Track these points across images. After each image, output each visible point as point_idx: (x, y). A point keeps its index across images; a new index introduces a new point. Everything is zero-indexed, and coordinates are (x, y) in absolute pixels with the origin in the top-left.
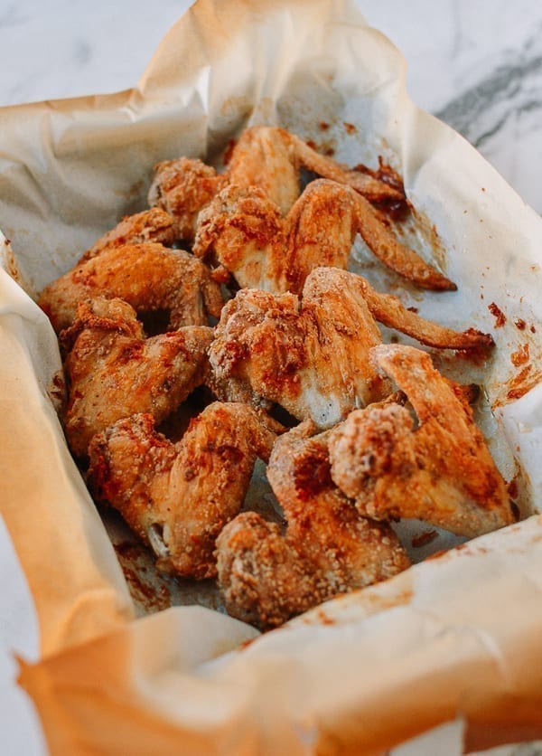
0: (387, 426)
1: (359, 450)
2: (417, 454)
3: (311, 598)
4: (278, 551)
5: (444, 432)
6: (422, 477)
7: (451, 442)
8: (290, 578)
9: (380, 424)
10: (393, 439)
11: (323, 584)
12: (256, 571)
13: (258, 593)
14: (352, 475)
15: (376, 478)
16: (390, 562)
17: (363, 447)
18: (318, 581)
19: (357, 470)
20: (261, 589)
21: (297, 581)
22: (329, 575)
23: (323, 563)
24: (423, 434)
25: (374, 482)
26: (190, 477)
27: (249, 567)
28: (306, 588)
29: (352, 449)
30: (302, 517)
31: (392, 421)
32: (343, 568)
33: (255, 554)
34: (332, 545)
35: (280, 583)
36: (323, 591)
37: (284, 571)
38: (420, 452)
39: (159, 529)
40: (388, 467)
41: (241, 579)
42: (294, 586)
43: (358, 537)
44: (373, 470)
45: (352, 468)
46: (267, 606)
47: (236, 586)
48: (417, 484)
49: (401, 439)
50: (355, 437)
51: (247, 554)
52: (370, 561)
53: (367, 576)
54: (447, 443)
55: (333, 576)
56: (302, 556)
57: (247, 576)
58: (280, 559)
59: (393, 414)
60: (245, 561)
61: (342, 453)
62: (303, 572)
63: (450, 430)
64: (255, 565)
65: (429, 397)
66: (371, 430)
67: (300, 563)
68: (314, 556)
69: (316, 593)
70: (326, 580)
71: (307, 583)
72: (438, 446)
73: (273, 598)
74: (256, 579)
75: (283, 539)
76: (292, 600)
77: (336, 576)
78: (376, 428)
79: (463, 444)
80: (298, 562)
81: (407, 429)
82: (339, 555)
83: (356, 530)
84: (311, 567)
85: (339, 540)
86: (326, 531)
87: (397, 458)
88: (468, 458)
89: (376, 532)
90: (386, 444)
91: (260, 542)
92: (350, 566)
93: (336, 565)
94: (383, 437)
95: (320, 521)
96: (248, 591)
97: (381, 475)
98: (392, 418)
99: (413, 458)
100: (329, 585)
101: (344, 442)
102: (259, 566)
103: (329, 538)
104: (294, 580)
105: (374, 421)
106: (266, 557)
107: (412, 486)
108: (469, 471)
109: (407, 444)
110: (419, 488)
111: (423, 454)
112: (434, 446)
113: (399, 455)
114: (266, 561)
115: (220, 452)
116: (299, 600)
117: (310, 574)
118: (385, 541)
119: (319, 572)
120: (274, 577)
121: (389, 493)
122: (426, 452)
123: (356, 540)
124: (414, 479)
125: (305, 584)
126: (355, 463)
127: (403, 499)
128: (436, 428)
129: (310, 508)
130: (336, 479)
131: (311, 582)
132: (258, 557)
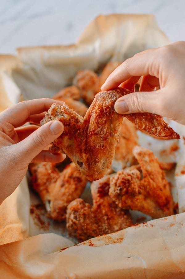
0: (129, 178)
1: (118, 185)
2: (139, 189)
3: (95, 232)
4: (87, 214)
5: (151, 181)
6: (141, 197)
7: (153, 185)
8: (89, 224)
9: (127, 177)
10: (130, 182)
11: (101, 228)
12: (78, 219)
13: (77, 227)
14: (114, 193)
15: (122, 196)
16: (125, 224)
17: (119, 184)
18: (99, 226)
19: (116, 192)
20: (79, 226)
21: (91, 225)
22: (103, 225)
23: (102, 220)
24: (143, 182)
25: (122, 197)
26: (62, 186)
27: (76, 218)
28: (94, 228)
29: (116, 184)
30: (98, 203)
31: (131, 176)
32: (109, 223)
33: (78, 213)
34: (106, 215)
35: (85, 224)
36: (100, 230)
37: (88, 221)
38: (140, 188)
39: (49, 202)
40: (127, 192)
41: (72, 221)
42: (90, 226)
43: (116, 213)
44: (120, 193)
45: (114, 191)
46: (80, 232)
47: (71, 223)
48: (137, 199)
49: (134, 183)
50: (117, 180)
51: (76, 213)
52: (118, 223)
53: (116, 228)
54: (152, 186)
55: (105, 226)
56: (95, 217)
57: (74, 220)
58: (87, 216)
59: (133, 174)
60: (75, 215)
61: (113, 185)
62: (94, 222)
63: (154, 181)
64: (78, 217)
65: (149, 168)
66: (123, 179)
67: (94, 219)
68: (99, 217)
69: (98, 231)
70: (102, 226)
71: (95, 226)
72: (148, 187)
73: (82, 230)
74: (77, 222)
75: (89, 210)
76: (89, 231)
77: (105, 225)
78: (125, 178)
79: (158, 187)
80: (93, 219)
81: (137, 179)
82: (108, 219)
83: (116, 211)
84: (98, 221)
85: (109, 214)
86: (105, 210)
87: (131, 190)
88: (159, 192)
89: (123, 213)
90: (127, 185)
91: (81, 209)
92: (111, 223)
93: (106, 222)
94: (127, 182)
95: (104, 206)
96: (74, 225)
97: (124, 195)
98: (132, 175)
99: (137, 190)
100: (102, 228)
101: (114, 181)
102: (79, 217)
103: (106, 212)
104: (90, 224)
105: (125, 175)
106: (82, 215)
107: (135, 199)
108: (159, 197)
109: (136, 185)
110: (138, 201)
111: (142, 189)
112: (147, 186)
113: (132, 189)
114: (82, 216)
115: (74, 178)
116: (91, 231)
117: (97, 223)
118: (125, 216)
119: (100, 223)
120: (84, 222)
121: (127, 201)
122: (143, 188)
123: (115, 215)
124: (137, 197)
125: (94, 227)
126: (116, 189)
127: (132, 203)
128: (148, 180)
129: (102, 201)
130: (110, 193)
131: (97, 226)
132: (79, 215)
